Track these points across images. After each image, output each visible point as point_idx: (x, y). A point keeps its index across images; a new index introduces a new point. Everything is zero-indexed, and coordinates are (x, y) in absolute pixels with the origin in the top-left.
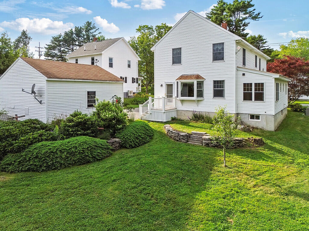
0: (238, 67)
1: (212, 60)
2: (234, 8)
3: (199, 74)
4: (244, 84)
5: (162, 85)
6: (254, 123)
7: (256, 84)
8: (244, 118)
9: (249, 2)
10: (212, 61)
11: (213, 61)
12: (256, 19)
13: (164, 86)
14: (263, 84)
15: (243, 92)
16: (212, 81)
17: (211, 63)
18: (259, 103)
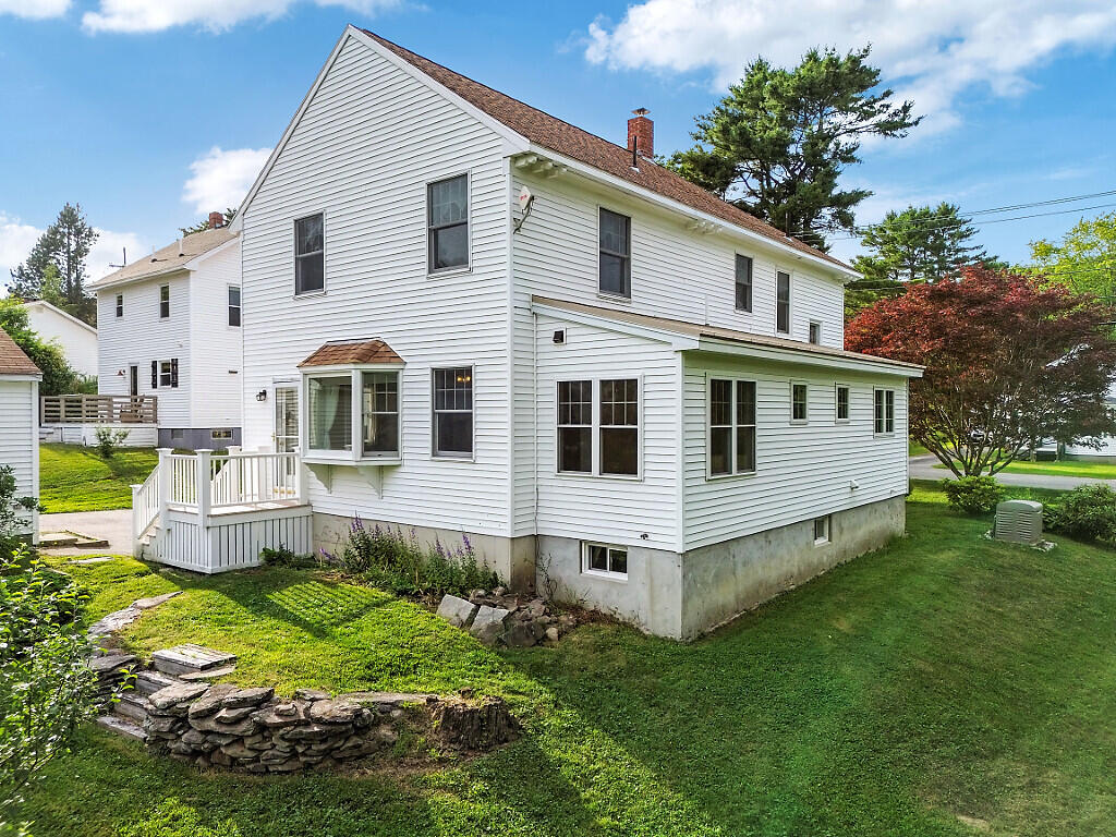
0: (535, 298)
1: (426, 266)
2: (796, 89)
3: (383, 337)
4: (563, 386)
5: (264, 393)
6: (598, 588)
7: (604, 383)
8: (565, 559)
9: (855, 61)
10: (425, 272)
11: (430, 273)
12: (895, 132)
13: (271, 395)
14: (633, 383)
15: (555, 427)
16: (429, 372)
17: (425, 280)
18: (618, 485)
